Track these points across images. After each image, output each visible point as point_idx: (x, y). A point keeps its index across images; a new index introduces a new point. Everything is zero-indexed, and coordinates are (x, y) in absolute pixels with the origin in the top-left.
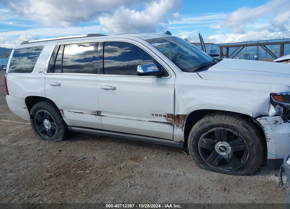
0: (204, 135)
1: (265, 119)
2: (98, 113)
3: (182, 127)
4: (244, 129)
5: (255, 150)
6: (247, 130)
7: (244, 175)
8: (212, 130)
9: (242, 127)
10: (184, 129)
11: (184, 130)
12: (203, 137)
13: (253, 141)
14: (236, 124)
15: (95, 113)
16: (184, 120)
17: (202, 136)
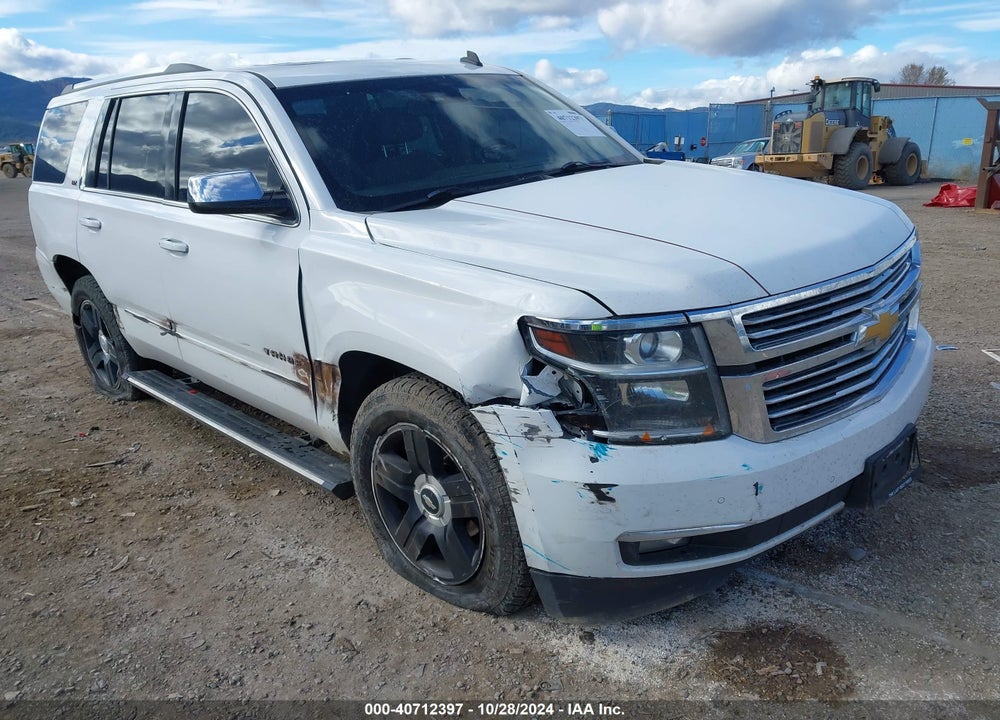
0: (380, 442)
1: (495, 413)
2: (170, 328)
3: (332, 407)
4: (462, 439)
5: (495, 525)
6: (469, 447)
7: (480, 610)
8: (395, 428)
9: (456, 432)
10: (336, 412)
11: (339, 418)
12: (378, 451)
13: (488, 490)
14: (441, 418)
15: (165, 325)
16: (334, 381)
17: (377, 448)
